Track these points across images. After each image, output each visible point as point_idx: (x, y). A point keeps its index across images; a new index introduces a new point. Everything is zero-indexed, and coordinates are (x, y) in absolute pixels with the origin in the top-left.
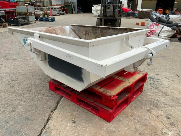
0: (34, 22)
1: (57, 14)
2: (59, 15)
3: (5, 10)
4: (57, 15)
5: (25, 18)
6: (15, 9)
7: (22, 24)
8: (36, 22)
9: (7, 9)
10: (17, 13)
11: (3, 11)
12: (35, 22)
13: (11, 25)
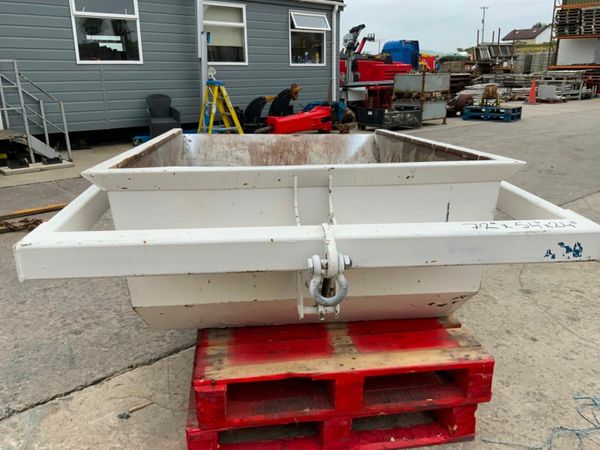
0: (442, 121)
1: (558, 97)
2: (564, 101)
3: (367, 86)
4: (555, 101)
5: (412, 108)
6: (392, 82)
7: (395, 125)
8: (448, 120)
9: (372, 83)
10: (396, 94)
11: (364, 89)
12: (445, 120)
13: (367, 128)
